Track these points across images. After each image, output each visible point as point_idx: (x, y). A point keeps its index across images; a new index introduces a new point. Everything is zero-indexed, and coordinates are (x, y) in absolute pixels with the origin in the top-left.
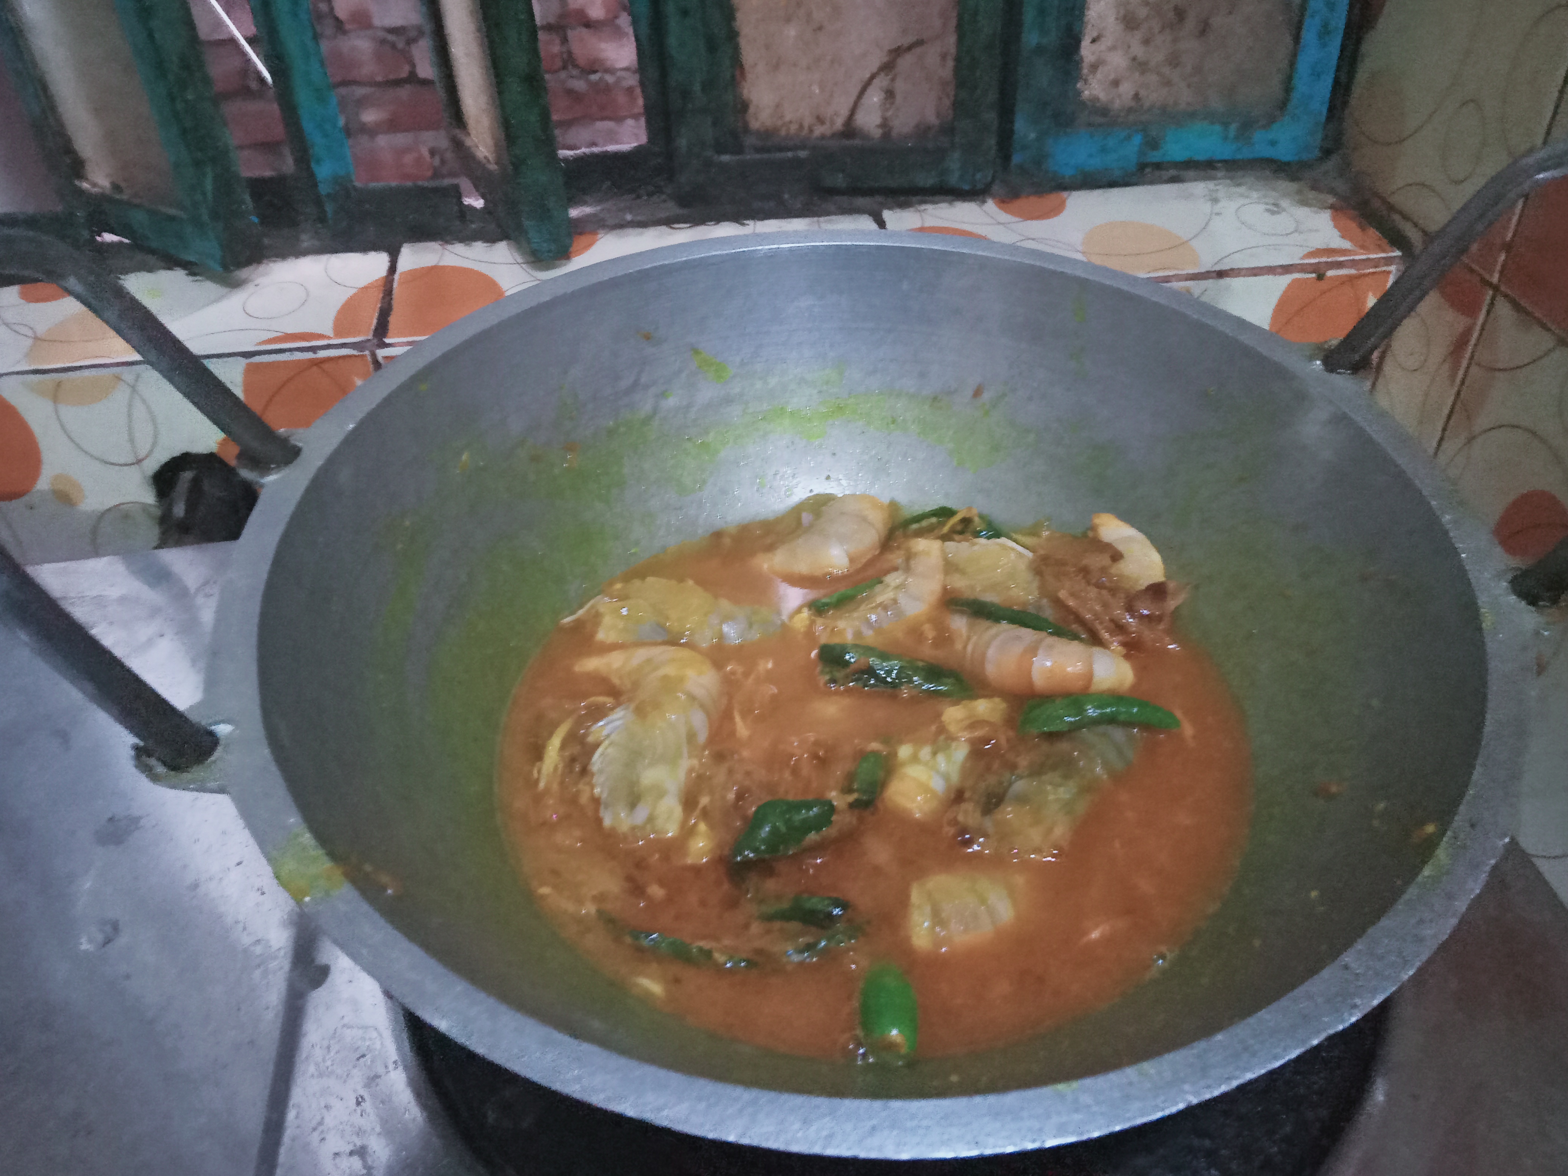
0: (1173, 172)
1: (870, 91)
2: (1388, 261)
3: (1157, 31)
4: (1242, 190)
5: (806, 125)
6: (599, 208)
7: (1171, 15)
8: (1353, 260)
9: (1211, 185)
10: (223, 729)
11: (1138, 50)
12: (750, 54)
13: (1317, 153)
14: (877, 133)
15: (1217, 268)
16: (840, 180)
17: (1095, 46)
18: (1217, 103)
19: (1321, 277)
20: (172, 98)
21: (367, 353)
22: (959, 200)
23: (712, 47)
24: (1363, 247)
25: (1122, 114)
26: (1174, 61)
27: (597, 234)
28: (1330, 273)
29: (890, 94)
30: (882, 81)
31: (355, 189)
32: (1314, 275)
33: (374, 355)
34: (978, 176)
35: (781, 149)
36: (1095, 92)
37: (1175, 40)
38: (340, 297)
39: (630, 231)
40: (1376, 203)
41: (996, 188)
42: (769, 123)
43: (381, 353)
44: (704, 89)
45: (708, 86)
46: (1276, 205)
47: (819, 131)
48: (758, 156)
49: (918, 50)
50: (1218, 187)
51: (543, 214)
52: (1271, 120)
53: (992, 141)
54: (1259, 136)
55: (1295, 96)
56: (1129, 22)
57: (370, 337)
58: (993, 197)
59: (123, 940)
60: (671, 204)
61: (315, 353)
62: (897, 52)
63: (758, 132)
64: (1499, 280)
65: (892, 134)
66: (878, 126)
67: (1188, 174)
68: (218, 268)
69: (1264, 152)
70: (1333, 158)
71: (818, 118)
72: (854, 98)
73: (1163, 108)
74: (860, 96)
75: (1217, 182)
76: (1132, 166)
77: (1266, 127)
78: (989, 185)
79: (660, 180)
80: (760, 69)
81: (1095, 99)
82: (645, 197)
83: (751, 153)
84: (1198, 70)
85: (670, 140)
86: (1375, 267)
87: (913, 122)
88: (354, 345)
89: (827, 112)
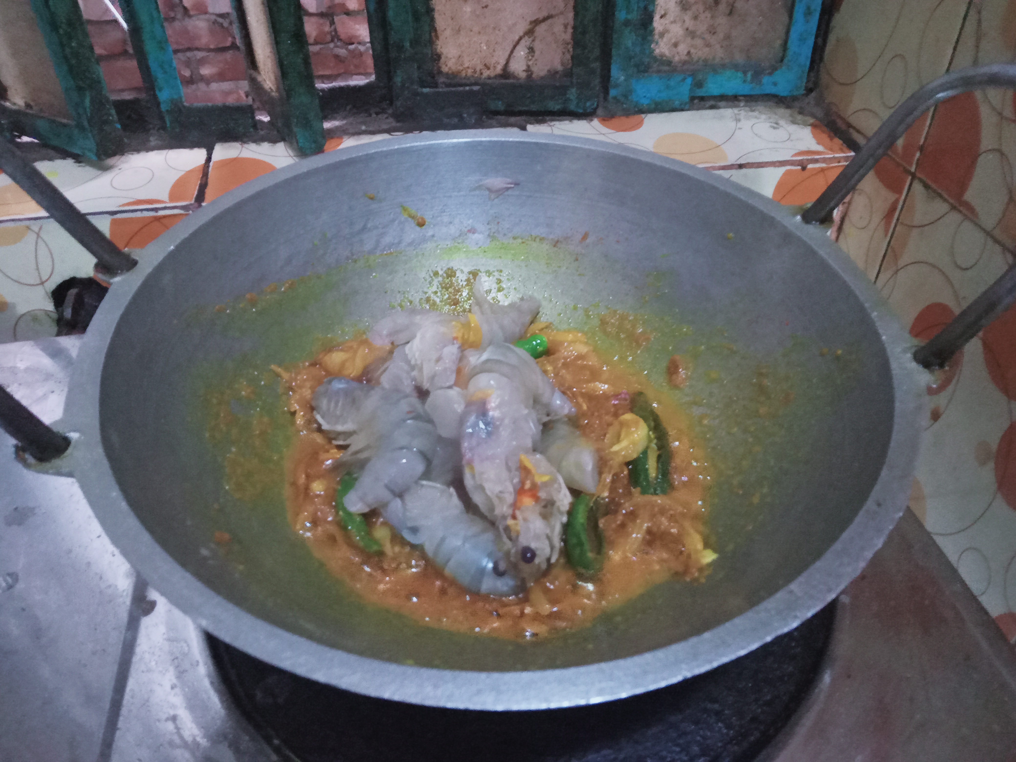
0: (712, 103)
1: (518, 48)
2: (846, 158)
3: (701, 11)
4: (756, 114)
5: (478, 69)
6: (344, 122)
7: (711, 1)
8: (824, 158)
9: (736, 111)
10: (74, 436)
11: (689, 23)
12: (441, 22)
13: (802, 92)
14: (523, 75)
15: (739, 162)
16: (500, 106)
17: (663, 20)
18: (740, 58)
19: (804, 168)
20: (62, 45)
21: (190, 212)
22: (575, 119)
23: (417, 17)
24: (831, 150)
25: (680, 65)
26: (712, 31)
27: (342, 138)
28: (810, 166)
29: (531, 50)
30: (525, 42)
31: (184, 107)
32: (799, 168)
34: (588, 104)
35: (461, 85)
36: (663, 50)
37: (712, 17)
38: (174, 177)
39: (363, 136)
40: (839, 123)
41: (600, 111)
42: (454, 68)
44: (411, 46)
45: (415, 42)
46: (777, 123)
47: (486, 73)
48: (446, 89)
49: (549, 21)
50: (741, 112)
51: (306, 124)
52: (774, 69)
53: (596, 82)
54: (766, 79)
55: (790, 53)
56: (684, 6)
57: (193, 202)
58: (597, 117)
59: (20, 586)
60: (391, 120)
61: (157, 212)
62: (536, 22)
63: (447, 74)
64: (916, 169)
65: (534, 76)
66: (524, 71)
67: (722, 104)
68: (94, 158)
69: (769, 89)
70: (813, 94)
71: (485, 65)
72: (508, 53)
73: (705, 61)
74: (512, 52)
75: (739, 109)
76: (686, 98)
77: (770, 74)
78: (595, 109)
79: (384, 105)
80: (448, 32)
81: (662, 55)
82: (374, 115)
83: (442, 87)
84: (728, 37)
85: (390, 78)
86: (839, 162)
87: (546, 68)
88: (182, 207)
89: (491, 62)
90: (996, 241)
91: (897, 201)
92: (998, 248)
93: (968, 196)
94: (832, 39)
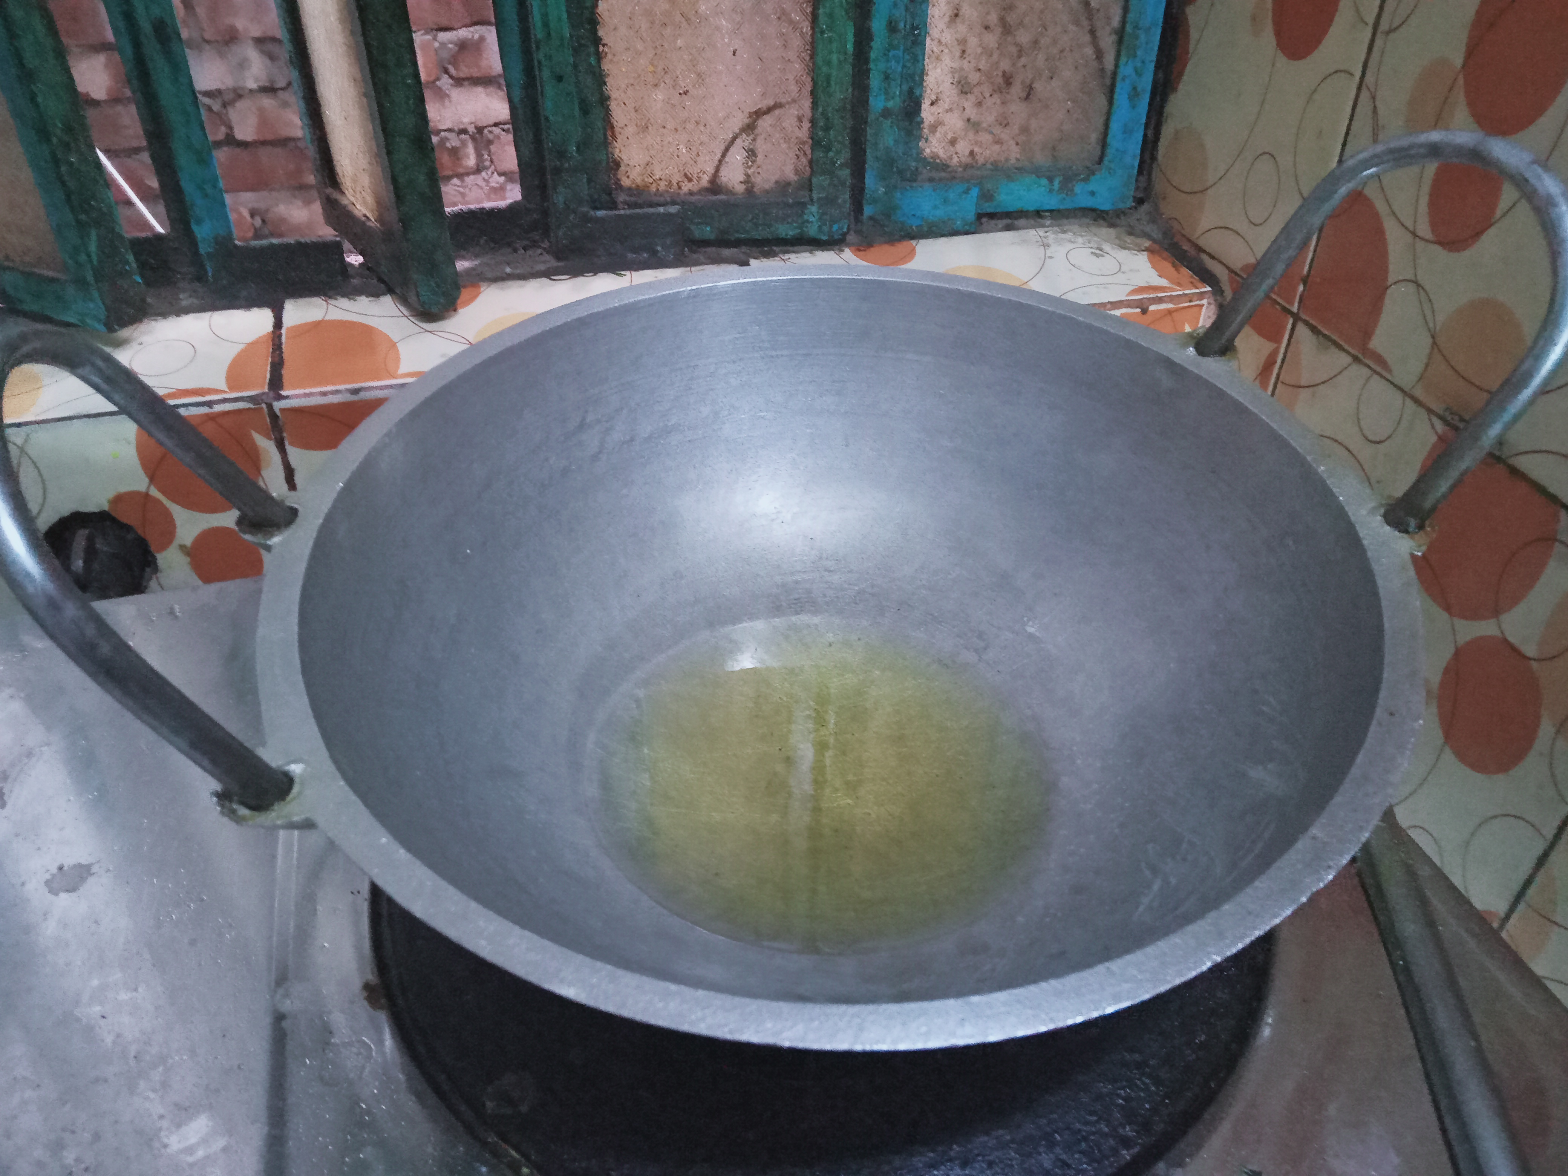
0: (1007, 221)
1: (732, 149)
2: (1201, 296)
3: (987, 95)
4: (1069, 236)
5: (674, 183)
6: (477, 262)
7: (1000, 80)
8: (1171, 295)
9: (1041, 232)
10: (295, 769)
11: (971, 111)
12: (620, 115)
13: (1130, 203)
14: (740, 188)
16: (707, 232)
17: (934, 109)
18: (1041, 159)
19: (1144, 311)
20: (55, 160)
21: (264, 406)
22: (817, 250)
23: (585, 109)
24: (1179, 284)
25: (960, 170)
26: (1004, 123)
27: (479, 287)
28: (1152, 308)
29: (751, 153)
30: (743, 142)
31: (236, 246)
32: (1139, 310)
33: (270, 407)
34: (835, 227)
35: (651, 205)
36: (935, 150)
37: (1004, 102)
38: (229, 353)
39: (510, 283)
40: (1186, 246)
41: (851, 238)
42: (639, 181)
43: (278, 405)
44: (579, 150)
45: (584, 145)
46: (1099, 249)
47: (687, 187)
48: (629, 212)
49: (777, 112)
50: (1048, 234)
51: (432, 269)
52: (1090, 174)
53: (845, 197)
54: (1078, 188)
55: (1110, 152)
56: (964, 88)
57: (266, 390)
58: (849, 245)
60: (547, 257)
61: (212, 407)
62: (758, 114)
63: (630, 189)
64: (1299, 309)
65: (755, 190)
66: (741, 182)
67: (1022, 222)
68: (101, 328)
69: (1085, 201)
70: (1146, 207)
71: (686, 175)
72: (718, 157)
73: (995, 164)
74: (724, 155)
75: (1046, 229)
76: (971, 216)
77: (1086, 180)
78: (844, 235)
79: (536, 236)
80: (631, 130)
81: (935, 156)
82: (521, 251)
83: (624, 209)
84: (1025, 130)
85: (544, 197)
86: (1191, 301)
87: (773, 179)
88: (250, 399)
89: (693, 171)
90: (1419, 403)
91: (1275, 352)
92: (1422, 412)
93: (1377, 343)
94: (1167, 131)
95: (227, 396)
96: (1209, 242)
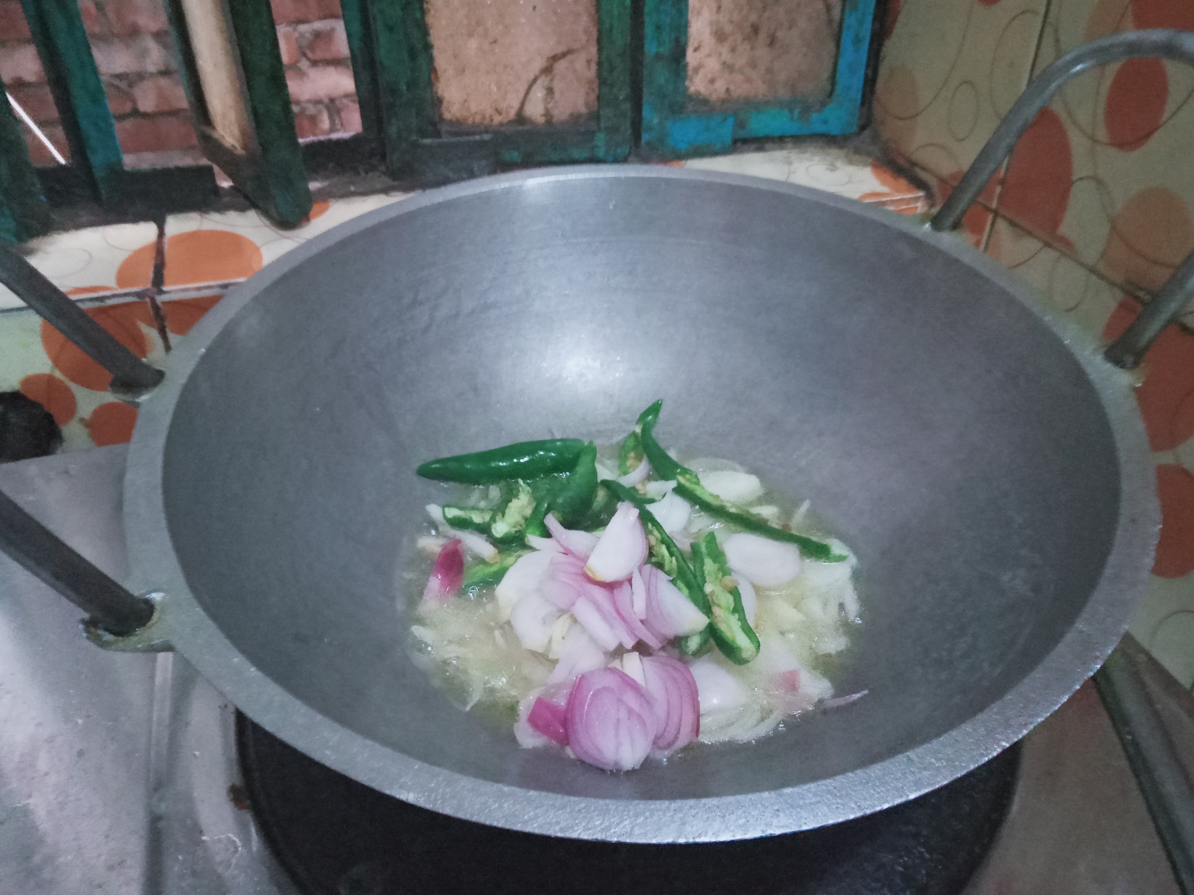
0: (757, 145)
1: (534, 89)
2: (917, 199)
3: (739, 42)
4: (807, 155)
5: (487, 116)
6: (326, 183)
7: (749, 30)
8: (893, 200)
9: (785, 153)
11: (726, 56)
12: (441, 60)
13: (855, 129)
14: (541, 120)
16: (515, 156)
17: (698, 55)
18: (783, 94)
21: (148, 300)
23: (413, 55)
24: (897, 191)
25: (718, 104)
26: (753, 64)
27: (328, 202)
29: (550, 91)
30: (543, 81)
31: (125, 171)
33: (153, 300)
34: (619, 150)
35: (468, 134)
36: (698, 88)
37: (752, 48)
38: (120, 257)
39: (354, 198)
40: (901, 162)
41: (632, 159)
42: (458, 115)
43: (159, 299)
44: (408, 88)
45: (412, 84)
46: (832, 165)
47: (497, 119)
48: (453, 140)
49: (570, 57)
50: (790, 154)
51: (288, 184)
52: (823, 105)
53: (626, 126)
54: (814, 116)
55: (838, 87)
56: (720, 36)
57: (149, 287)
60: (385, 178)
61: (103, 301)
62: (555, 58)
63: (451, 121)
64: (997, 206)
65: (553, 121)
66: (542, 115)
67: (769, 145)
68: (14, 239)
69: (819, 128)
70: (867, 132)
71: (496, 110)
72: (522, 95)
73: (747, 98)
74: (527, 93)
75: (788, 151)
76: (729, 141)
77: (819, 111)
78: (627, 155)
79: (375, 161)
80: (451, 72)
81: (698, 93)
82: (363, 174)
83: (447, 137)
84: (770, 70)
85: (381, 129)
86: (908, 204)
87: (568, 112)
88: (137, 294)
89: (503, 105)
90: (1101, 277)
91: (979, 243)
92: (1105, 284)
93: (1064, 230)
94: (883, 70)
95: (116, 292)
96: (920, 156)
